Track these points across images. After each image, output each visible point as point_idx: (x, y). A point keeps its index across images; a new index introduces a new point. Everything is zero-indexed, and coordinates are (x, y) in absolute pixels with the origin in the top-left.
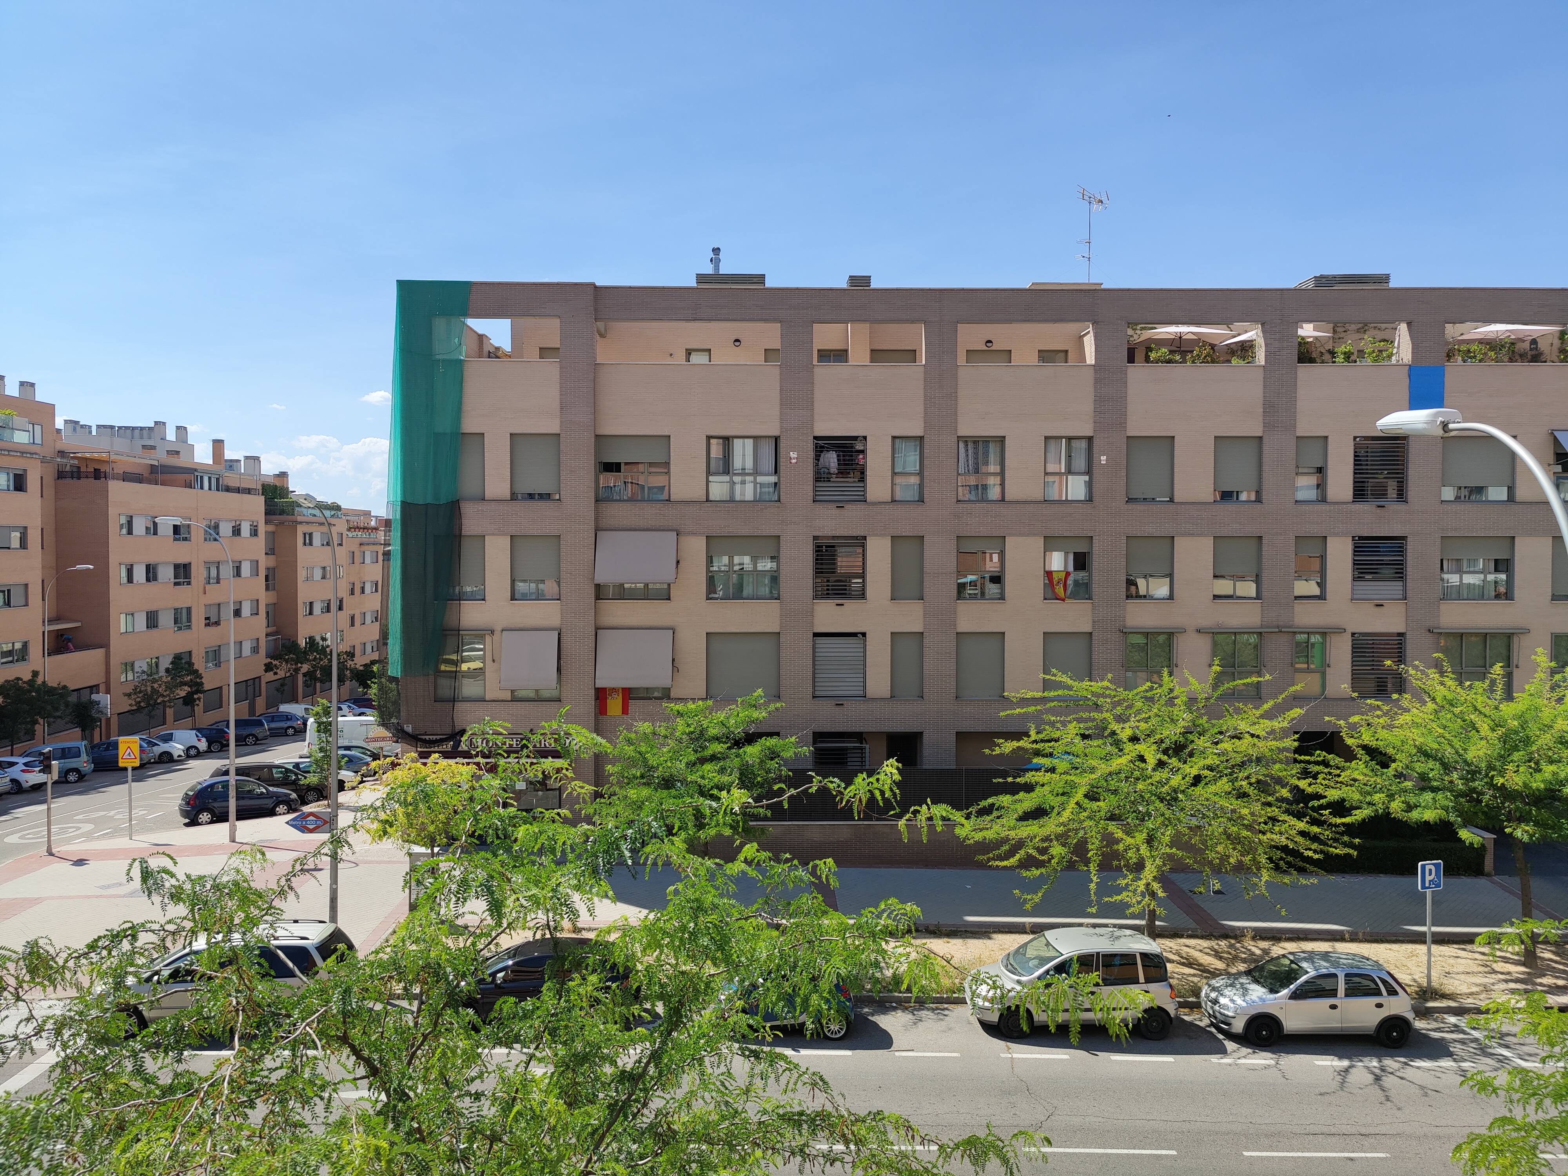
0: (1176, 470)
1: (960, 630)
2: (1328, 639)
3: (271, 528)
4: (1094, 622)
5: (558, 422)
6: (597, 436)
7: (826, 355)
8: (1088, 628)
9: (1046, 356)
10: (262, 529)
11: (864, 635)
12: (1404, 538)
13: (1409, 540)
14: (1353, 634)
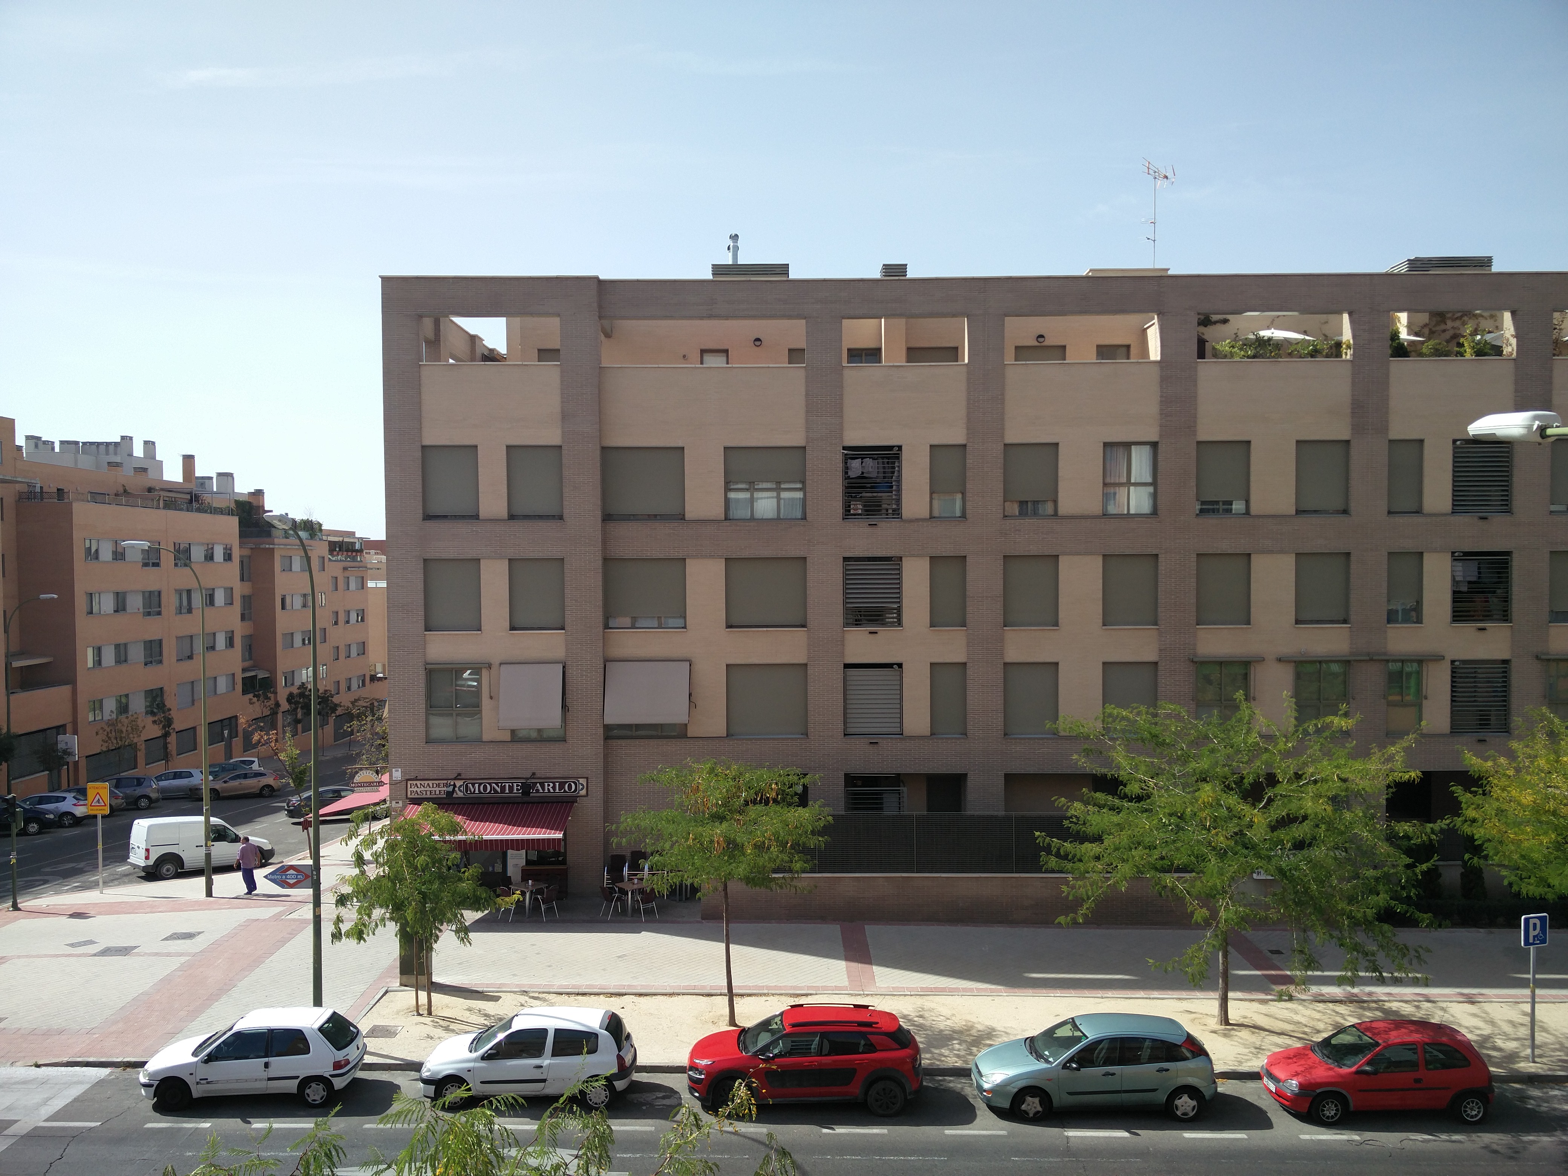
0: (1252, 478)
1: (1008, 660)
2: (1425, 669)
3: (247, 552)
4: (1160, 650)
5: (559, 432)
6: (603, 448)
7: (858, 355)
8: (1152, 657)
9: (1106, 352)
10: (236, 553)
12: (1508, 553)
13: (1514, 555)
14: (1453, 662)
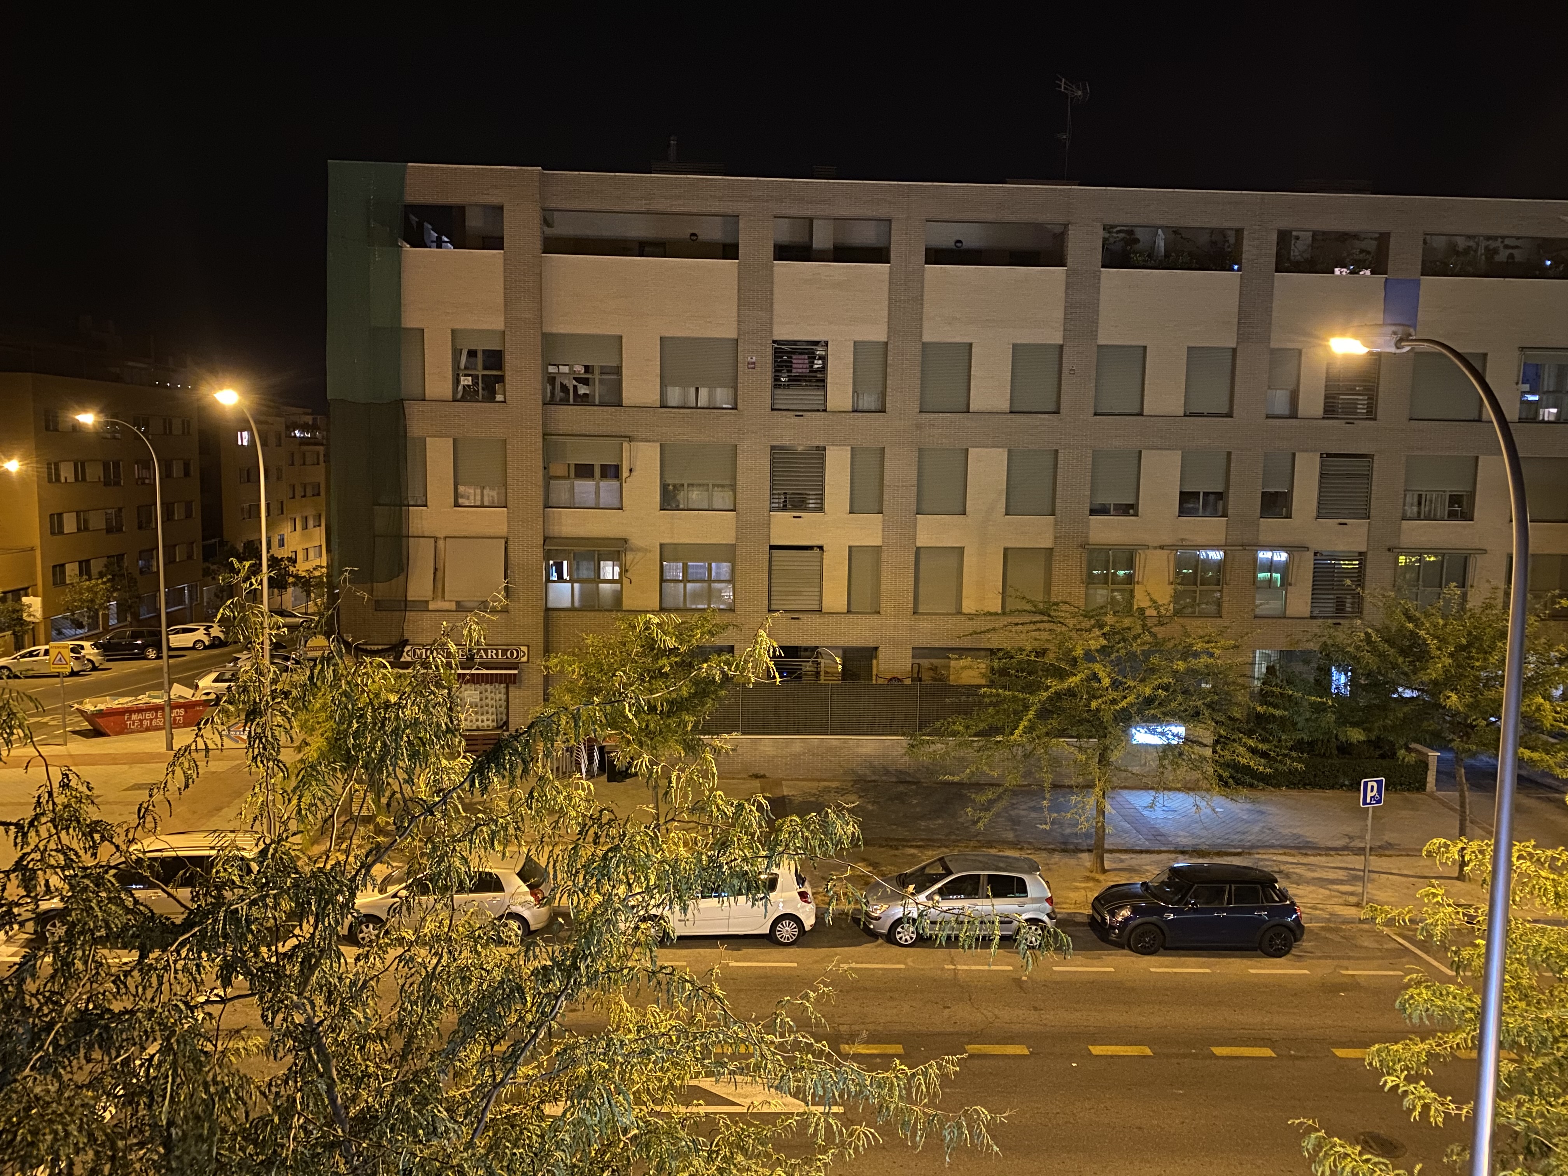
0: (1147, 381)
1: (920, 544)
2: (1291, 559)
4: (1056, 538)
5: (502, 318)
6: (544, 335)
8: (1048, 544)
11: (821, 548)
12: (1371, 456)
13: (1376, 458)
